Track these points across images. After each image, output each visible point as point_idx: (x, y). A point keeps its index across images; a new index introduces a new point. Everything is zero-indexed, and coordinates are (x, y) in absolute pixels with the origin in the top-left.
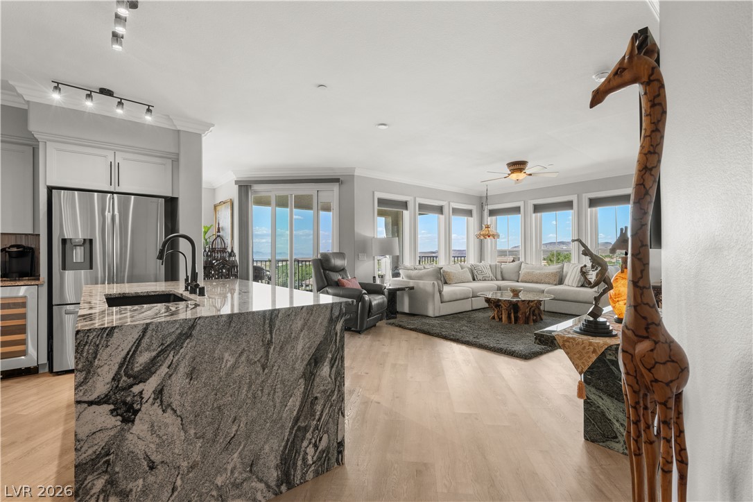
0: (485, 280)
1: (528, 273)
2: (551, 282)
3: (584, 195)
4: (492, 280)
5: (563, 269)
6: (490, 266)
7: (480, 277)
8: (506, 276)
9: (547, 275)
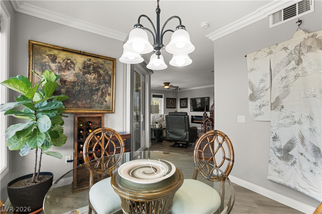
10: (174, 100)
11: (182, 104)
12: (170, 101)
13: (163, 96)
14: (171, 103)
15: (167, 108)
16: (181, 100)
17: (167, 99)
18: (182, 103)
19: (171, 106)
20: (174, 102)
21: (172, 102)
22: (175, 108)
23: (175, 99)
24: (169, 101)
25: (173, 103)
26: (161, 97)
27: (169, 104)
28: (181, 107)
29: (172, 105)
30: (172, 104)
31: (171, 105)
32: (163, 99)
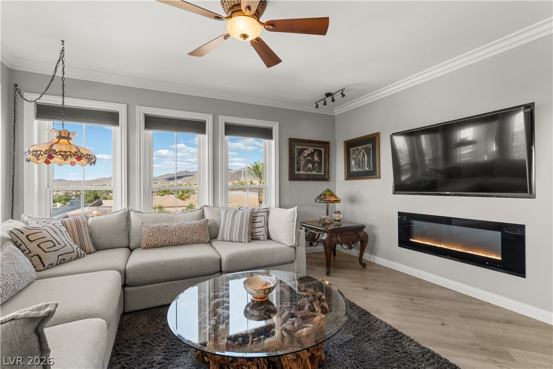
0: (62, 262)
1: (159, 229)
2: (202, 239)
3: (220, 117)
4: (78, 257)
5: (203, 216)
6: (64, 224)
7: (50, 258)
8: (103, 241)
9: (192, 229)
10: (323, 148)
11: (353, 162)
12: (306, 152)
13: (275, 133)
14: (309, 161)
15: (293, 177)
16: (350, 145)
17: (293, 142)
18: (352, 156)
19: (310, 169)
20: (320, 155)
21: (312, 154)
22: (325, 178)
23: (326, 144)
24: (301, 152)
25: (316, 159)
26: (266, 133)
27: (303, 163)
28: (351, 175)
29: (313, 169)
30: (313, 163)
31: (310, 166)
32: (273, 142)
